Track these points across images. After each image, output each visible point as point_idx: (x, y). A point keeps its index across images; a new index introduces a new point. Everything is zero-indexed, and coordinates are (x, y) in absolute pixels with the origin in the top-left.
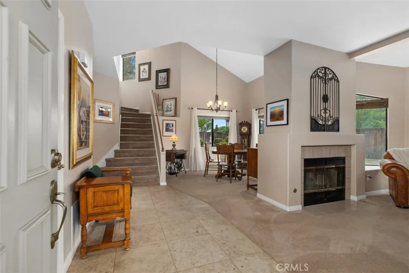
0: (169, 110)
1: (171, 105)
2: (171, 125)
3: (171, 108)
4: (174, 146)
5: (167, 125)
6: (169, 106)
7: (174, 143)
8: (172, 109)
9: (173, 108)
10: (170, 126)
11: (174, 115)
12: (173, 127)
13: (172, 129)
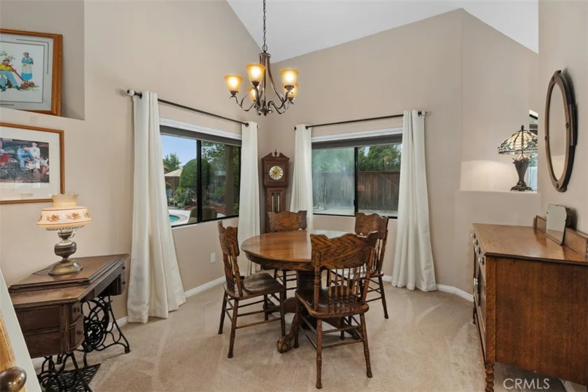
0: (20, 81)
1: (28, 61)
2: (35, 151)
3: (29, 76)
4: (65, 252)
7: (64, 235)
8: (35, 81)
10: (28, 155)
11: (49, 109)
12: (45, 159)
13: (41, 167)
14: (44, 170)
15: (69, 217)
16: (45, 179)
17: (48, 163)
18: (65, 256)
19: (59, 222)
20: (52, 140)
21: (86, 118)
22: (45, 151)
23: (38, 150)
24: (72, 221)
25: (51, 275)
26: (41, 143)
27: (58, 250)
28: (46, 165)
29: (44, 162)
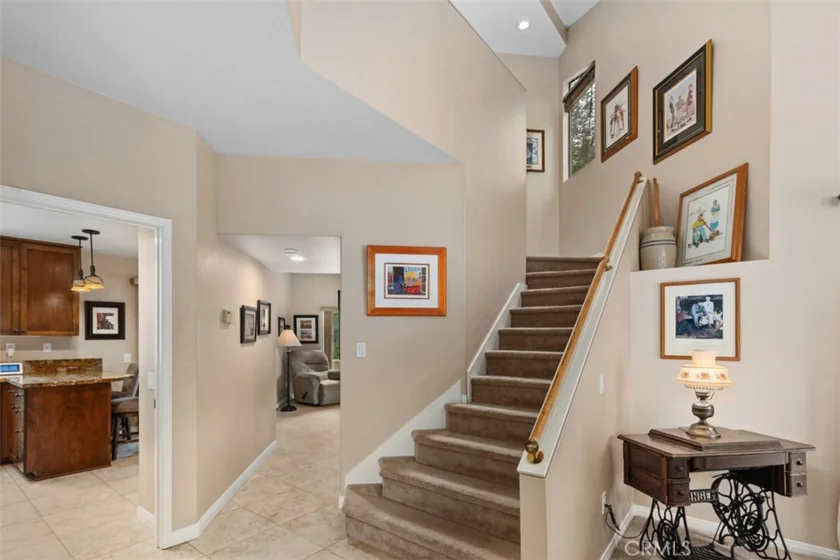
0: (708, 233)
1: (716, 209)
2: (708, 306)
3: (715, 225)
4: (702, 413)
5: (686, 304)
6: (708, 218)
7: (703, 397)
8: (721, 228)
9: (725, 222)
10: (702, 310)
11: (728, 255)
12: (718, 313)
13: (715, 322)
14: (717, 324)
15: (698, 376)
16: (719, 335)
17: (722, 317)
18: (703, 418)
19: (688, 379)
20: (726, 291)
21: (771, 254)
22: (718, 304)
23: (712, 304)
24: (700, 380)
25: (687, 433)
26: (715, 296)
27: (697, 411)
28: (719, 319)
29: (718, 317)
